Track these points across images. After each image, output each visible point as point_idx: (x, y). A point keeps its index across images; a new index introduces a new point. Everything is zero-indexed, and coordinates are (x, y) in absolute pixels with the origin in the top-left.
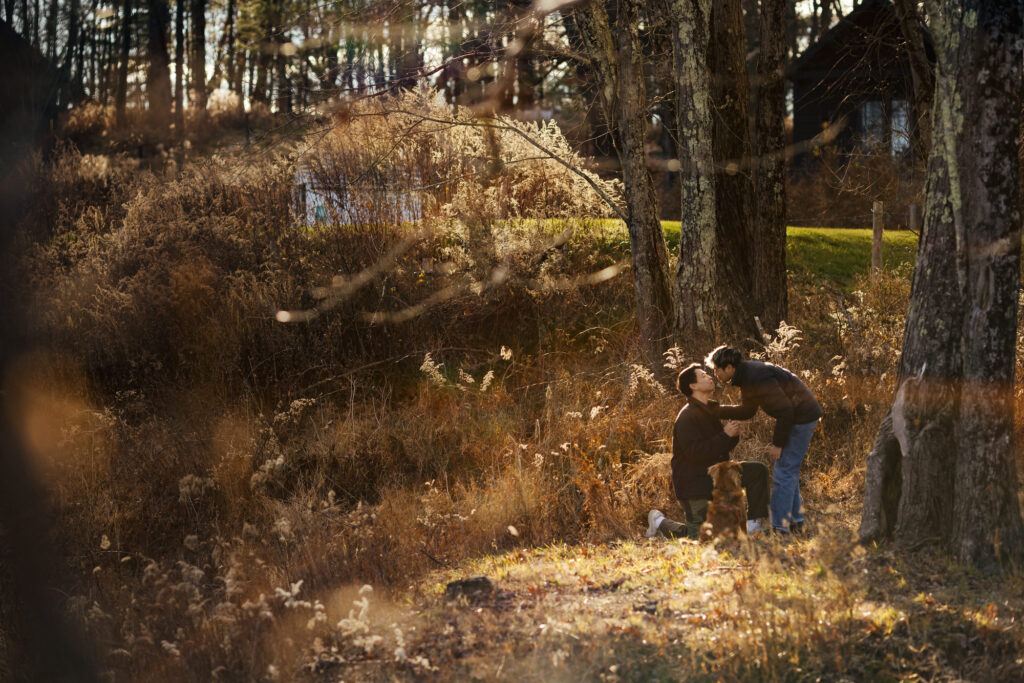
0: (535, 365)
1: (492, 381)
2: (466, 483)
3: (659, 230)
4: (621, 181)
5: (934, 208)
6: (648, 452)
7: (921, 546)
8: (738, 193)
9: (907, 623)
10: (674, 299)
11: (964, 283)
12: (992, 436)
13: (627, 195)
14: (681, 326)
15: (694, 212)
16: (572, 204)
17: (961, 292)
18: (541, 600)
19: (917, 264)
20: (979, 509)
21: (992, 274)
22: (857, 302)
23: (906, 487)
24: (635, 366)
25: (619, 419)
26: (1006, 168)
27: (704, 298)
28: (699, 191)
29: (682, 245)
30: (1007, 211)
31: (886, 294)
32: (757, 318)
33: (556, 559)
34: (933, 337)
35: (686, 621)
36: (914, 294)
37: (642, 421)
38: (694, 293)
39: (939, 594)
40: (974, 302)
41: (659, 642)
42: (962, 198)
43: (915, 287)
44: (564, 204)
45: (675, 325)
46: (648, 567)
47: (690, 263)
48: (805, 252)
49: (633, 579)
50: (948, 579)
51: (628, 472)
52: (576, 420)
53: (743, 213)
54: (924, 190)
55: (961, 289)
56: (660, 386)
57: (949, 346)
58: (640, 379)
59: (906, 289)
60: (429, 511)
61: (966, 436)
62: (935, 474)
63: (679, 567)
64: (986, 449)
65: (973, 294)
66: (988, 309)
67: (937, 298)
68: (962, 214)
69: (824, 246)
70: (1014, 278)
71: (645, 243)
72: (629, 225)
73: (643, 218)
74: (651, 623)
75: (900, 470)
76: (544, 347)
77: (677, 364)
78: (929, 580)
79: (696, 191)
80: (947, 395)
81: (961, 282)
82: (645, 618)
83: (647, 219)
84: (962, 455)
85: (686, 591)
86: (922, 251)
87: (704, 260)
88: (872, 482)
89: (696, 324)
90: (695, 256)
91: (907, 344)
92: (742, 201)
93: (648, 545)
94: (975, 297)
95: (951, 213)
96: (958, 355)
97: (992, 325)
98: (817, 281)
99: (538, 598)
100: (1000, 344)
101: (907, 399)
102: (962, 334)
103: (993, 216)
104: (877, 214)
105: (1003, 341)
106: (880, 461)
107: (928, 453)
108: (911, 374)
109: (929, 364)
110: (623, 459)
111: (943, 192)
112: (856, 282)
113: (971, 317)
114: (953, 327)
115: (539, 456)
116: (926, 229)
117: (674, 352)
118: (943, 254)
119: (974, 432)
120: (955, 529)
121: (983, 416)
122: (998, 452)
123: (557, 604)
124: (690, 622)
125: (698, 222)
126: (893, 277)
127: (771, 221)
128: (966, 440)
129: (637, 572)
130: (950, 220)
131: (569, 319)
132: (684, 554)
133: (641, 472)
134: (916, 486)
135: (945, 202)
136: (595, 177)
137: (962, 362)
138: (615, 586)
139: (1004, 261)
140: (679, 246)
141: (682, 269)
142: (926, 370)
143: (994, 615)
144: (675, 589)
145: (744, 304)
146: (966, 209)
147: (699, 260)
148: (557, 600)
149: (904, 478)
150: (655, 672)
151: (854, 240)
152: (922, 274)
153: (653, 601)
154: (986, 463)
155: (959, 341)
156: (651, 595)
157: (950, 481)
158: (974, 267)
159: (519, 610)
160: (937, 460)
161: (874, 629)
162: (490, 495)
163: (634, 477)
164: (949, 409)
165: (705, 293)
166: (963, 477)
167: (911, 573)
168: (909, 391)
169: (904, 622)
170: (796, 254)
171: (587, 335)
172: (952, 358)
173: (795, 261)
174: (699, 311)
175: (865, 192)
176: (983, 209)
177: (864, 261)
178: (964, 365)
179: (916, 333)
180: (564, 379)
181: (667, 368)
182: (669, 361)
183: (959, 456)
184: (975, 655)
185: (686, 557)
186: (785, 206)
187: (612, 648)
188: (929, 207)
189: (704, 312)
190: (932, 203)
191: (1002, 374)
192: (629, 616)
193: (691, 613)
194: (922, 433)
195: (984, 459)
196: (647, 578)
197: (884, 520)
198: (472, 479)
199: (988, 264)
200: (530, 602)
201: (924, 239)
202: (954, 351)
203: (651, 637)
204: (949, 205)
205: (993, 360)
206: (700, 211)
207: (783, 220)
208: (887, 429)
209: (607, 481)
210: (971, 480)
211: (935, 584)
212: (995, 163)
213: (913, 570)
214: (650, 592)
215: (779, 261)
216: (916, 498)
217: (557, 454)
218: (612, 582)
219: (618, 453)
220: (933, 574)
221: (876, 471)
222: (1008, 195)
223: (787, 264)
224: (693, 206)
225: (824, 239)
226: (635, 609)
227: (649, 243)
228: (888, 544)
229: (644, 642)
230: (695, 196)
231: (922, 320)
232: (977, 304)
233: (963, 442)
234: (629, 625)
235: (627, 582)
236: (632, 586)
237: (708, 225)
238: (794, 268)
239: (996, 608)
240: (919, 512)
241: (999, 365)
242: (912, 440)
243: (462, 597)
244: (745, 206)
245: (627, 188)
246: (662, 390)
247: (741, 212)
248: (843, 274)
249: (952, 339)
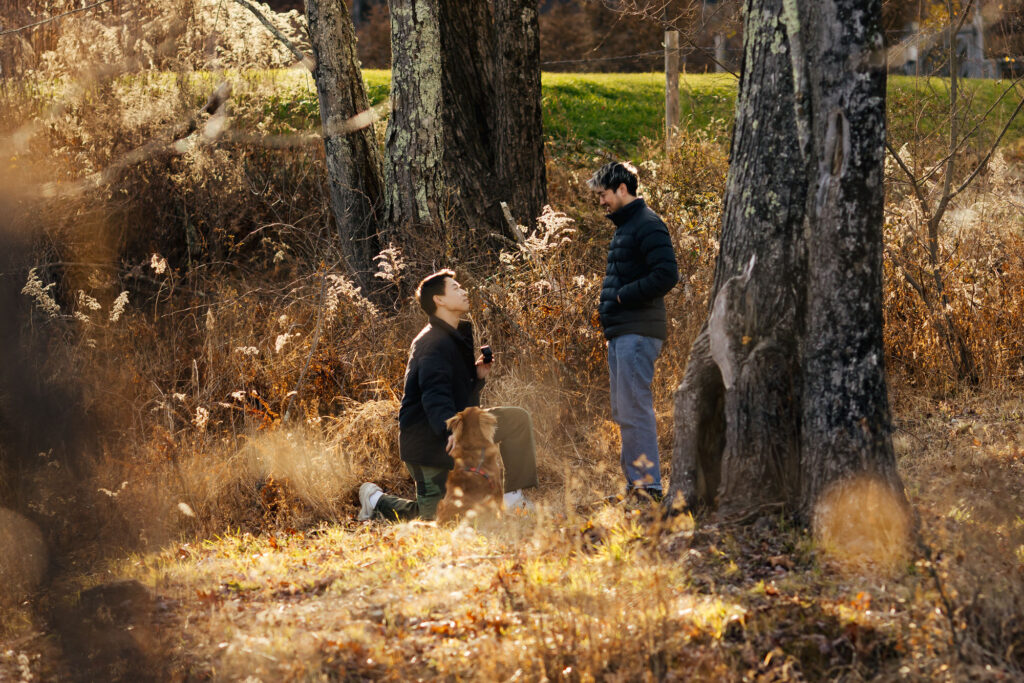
0: (184, 283)
1: (126, 306)
3: (360, 83)
4: (301, 13)
5: (760, 33)
6: (356, 399)
7: (756, 516)
8: (470, 25)
9: (743, 622)
10: (384, 179)
11: (806, 139)
12: (852, 355)
13: (311, 33)
14: (396, 219)
15: (409, 53)
16: (228, 48)
17: (803, 152)
18: (217, 610)
19: (738, 114)
20: (838, 462)
21: (846, 125)
22: (647, 179)
23: (732, 433)
24: (333, 277)
25: (310, 355)
27: (427, 177)
28: (416, 21)
29: (394, 103)
30: (865, 33)
32: (504, 204)
33: (233, 555)
34: (764, 218)
35: (428, 631)
36: (735, 157)
37: (345, 357)
38: (413, 170)
39: (785, 582)
40: (822, 165)
41: (390, 661)
42: (800, 17)
43: (736, 147)
44: (218, 48)
45: (386, 217)
46: (367, 560)
47: (406, 127)
48: (568, 109)
49: (347, 578)
50: (797, 561)
51: (330, 429)
52: (249, 358)
53: (478, 54)
54: (745, 8)
55: (802, 147)
56: (370, 305)
57: (788, 230)
58: (340, 296)
59: (719, 156)
61: (814, 358)
62: (773, 413)
63: (412, 559)
64: (844, 374)
65: (819, 154)
66: (842, 175)
67: (769, 162)
68: (801, 40)
69: (594, 99)
70: (877, 130)
71: (340, 99)
72: (316, 75)
73: (335, 63)
74: (378, 636)
75: (723, 409)
76: (197, 256)
77: (394, 272)
78: (769, 564)
79: (411, 22)
80: (787, 299)
81: (803, 137)
82: (369, 629)
83: (341, 66)
84: (810, 384)
85: (423, 590)
86: (744, 96)
87: (426, 122)
88: (682, 429)
89: (418, 214)
90: (413, 116)
91: (725, 233)
92: (476, 37)
93: (363, 532)
94: (823, 158)
95: (785, 40)
96: (801, 243)
97: (848, 197)
98: (588, 149)
99: (213, 607)
100: (860, 223)
101: (730, 307)
102: (805, 211)
103: (845, 41)
104: (671, 50)
105: (865, 220)
106: (694, 396)
107: (762, 383)
108: (734, 271)
109: (760, 257)
110: (323, 411)
111: (772, 9)
112: (644, 149)
113: (818, 187)
114: (792, 202)
115: (202, 410)
116: (749, 64)
117: (389, 255)
118: (775, 98)
119: (827, 351)
120: (804, 489)
121: (839, 328)
122: (862, 377)
123: (240, 615)
124: (433, 632)
125: (416, 68)
126: (699, 140)
127: (518, 63)
128: (816, 362)
129: (352, 568)
130: (783, 49)
131: (231, 215)
132: (416, 540)
133: (348, 428)
134: (746, 432)
135: (775, 24)
136: (264, 8)
137: (807, 252)
138: (322, 588)
139: (863, 106)
141: (394, 136)
142: (756, 266)
143: (866, 606)
144: (408, 588)
145: (482, 185)
146: (806, 33)
147: (418, 123)
148: (241, 609)
149: (728, 420)
151: (638, 90)
152: (746, 129)
153: (379, 605)
154: (845, 395)
155: (801, 222)
156: (374, 598)
157: (794, 422)
158: (820, 115)
159: (187, 625)
160: (775, 393)
161: (695, 632)
162: (132, 469)
163: (338, 437)
164: (789, 320)
165: (430, 169)
166: (813, 415)
167: (742, 554)
168: (731, 297)
169: (738, 622)
170: (555, 111)
171: (258, 237)
172: (792, 247)
173: (554, 122)
175: (658, 15)
176: (831, 31)
177: (653, 119)
178: (811, 255)
179: (739, 212)
180: (230, 300)
181: (380, 278)
182: (381, 269)
183: (806, 385)
184: (840, 663)
185: (419, 545)
186: (537, 40)
187: (324, 672)
188: (753, 31)
189: (428, 198)
190: (757, 25)
191: (864, 267)
192: (347, 626)
193: (433, 619)
194: (752, 355)
195: (843, 389)
196: (366, 575)
197: (702, 481)
199: (839, 110)
200: (202, 614)
201: (747, 77)
202: (795, 238)
203: (378, 654)
204: (782, 28)
205: (852, 248)
206: (418, 50)
207: (534, 63)
208: (702, 351)
210: (825, 420)
211: (779, 568)
213: (746, 550)
214: (372, 593)
215: (532, 123)
216: (746, 449)
217: (227, 405)
218: (317, 582)
219: (315, 402)
220: (775, 555)
221: (689, 412)
222: (865, 11)
224: (407, 44)
225: (596, 89)
226: (354, 617)
227: (346, 100)
228: (709, 515)
229: (370, 661)
230: (410, 29)
231: (747, 194)
232: (825, 168)
233: (812, 366)
234: (346, 639)
235: (339, 582)
236: (346, 586)
237: (431, 71)
238: (553, 131)
239: (867, 597)
240: (752, 469)
241: (860, 253)
242: (739, 365)
243: (105, 610)
244: (480, 43)
245: (311, 22)
246: (374, 311)
247: (474, 53)
248: (623, 139)
249: (791, 220)
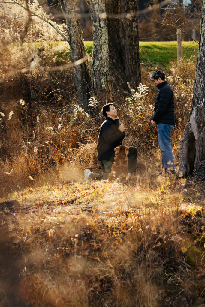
0: (30, 108)
1: (13, 115)
3: (83, 45)
4: (66, 25)
6: (83, 143)
8: (117, 28)
10: (91, 75)
14: (95, 88)
15: (99, 37)
16: (43, 35)
18: (41, 209)
19: (199, 55)
22: (172, 74)
23: (198, 153)
24: (76, 106)
25: (69, 130)
27: (104, 75)
28: (100, 27)
29: (94, 52)
31: (184, 70)
32: (128, 83)
33: (46, 192)
35: (105, 215)
36: (198, 69)
37: (80, 130)
38: (100, 73)
41: (94, 224)
43: (198, 66)
44: (40, 35)
45: (92, 87)
47: (98, 60)
48: (147, 53)
49: (80, 198)
51: (75, 152)
52: (50, 131)
53: (120, 36)
54: (200, 23)
56: (87, 114)
58: (78, 112)
59: (194, 67)
63: (100, 192)
69: (155, 49)
71: (77, 51)
72: (70, 44)
73: (76, 40)
74: (90, 216)
75: (195, 146)
76: (34, 99)
77: (94, 104)
79: (99, 28)
82: (87, 214)
83: (78, 41)
85: (104, 202)
86: (200, 50)
87: (104, 58)
88: (183, 152)
89: (101, 86)
90: (100, 56)
91: (195, 91)
92: (119, 31)
93: (86, 184)
98: (153, 65)
99: (40, 208)
101: (197, 115)
104: (179, 35)
106: (186, 142)
108: (198, 103)
112: (171, 65)
115: (36, 147)
116: (202, 40)
117: (93, 99)
123: (48, 210)
124: (107, 215)
125: (101, 41)
126: (187, 62)
127: (132, 39)
129: (82, 195)
131: (44, 87)
132: (101, 186)
133: (81, 152)
134: (202, 152)
136: (54, 23)
140: (92, 52)
141: (94, 62)
142: (204, 102)
144: (99, 201)
145: (121, 77)
147: (101, 58)
148: (48, 208)
149: (197, 149)
150: (93, 237)
151: (169, 47)
152: (201, 60)
153: (90, 207)
156: (89, 205)
159: (32, 213)
161: (187, 214)
163: (78, 155)
165: (105, 72)
167: (201, 190)
170: (144, 53)
171: (53, 93)
173: (143, 57)
174: (102, 80)
175: (174, 25)
177: (174, 56)
179: (199, 86)
181: (90, 106)
182: (90, 103)
185: (103, 188)
186: (138, 32)
188: (203, 30)
189: (105, 81)
192: (81, 213)
193: (107, 211)
194: (204, 129)
196: (86, 197)
197: (189, 168)
198: (6, 159)
200: (36, 210)
201: (201, 44)
203: (90, 222)
206: (101, 36)
207: (137, 39)
208: (188, 128)
209: (66, 157)
213: (202, 189)
214: (88, 203)
215: (137, 58)
217: (43, 146)
218: (71, 200)
219: (70, 144)
221: (185, 147)
223: (140, 58)
224: (98, 34)
227: (79, 51)
228: (191, 178)
229: (87, 224)
230: (98, 30)
231: (202, 80)
234: (80, 217)
235: (78, 200)
236: (80, 201)
237: (105, 42)
242: (200, 132)
243: (7, 209)
244: (120, 33)
245: (68, 28)
246: (88, 116)
247: (119, 36)
248: (164, 62)
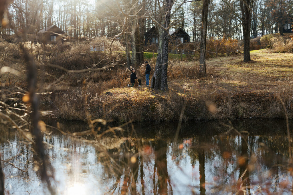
2: (108, 81)
3: (130, 52)
4: (125, 47)
6: (128, 78)
7: (157, 89)
10: (131, 61)
12: (165, 77)
13: (126, 49)
20: (163, 85)
21: (165, 60)
22: (151, 61)
23: (155, 82)
24: (127, 68)
25: (125, 74)
26: (167, 48)
27: (134, 61)
28: (134, 49)
30: (167, 53)
32: (140, 63)
33: (118, 90)
34: (159, 66)
36: (157, 61)
37: (127, 74)
39: (159, 94)
42: (162, 51)
44: (119, 50)
45: (131, 64)
46: (128, 91)
48: (146, 55)
50: (160, 92)
55: (162, 61)
56: (129, 70)
60: (104, 84)
62: (159, 81)
63: (131, 90)
67: (159, 62)
72: (126, 52)
80: (160, 73)
83: (128, 51)
87: (134, 57)
88: (152, 81)
89: (133, 64)
91: (156, 66)
99: (115, 94)
105: (166, 67)
106: (153, 79)
107: (158, 79)
108: (156, 70)
110: (125, 78)
112: (151, 59)
114: (161, 65)
115: (116, 78)
117: (131, 67)
120: (161, 87)
121: (164, 75)
123: (117, 95)
128: (162, 77)
129: (126, 91)
133: (127, 80)
135: (160, 52)
136: (123, 47)
138: (124, 93)
139: (166, 58)
140: (132, 54)
141: (132, 57)
142: (158, 70)
143: (165, 97)
145: (139, 61)
146: (162, 53)
158: (163, 59)
159: (113, 96)
161: (152, 98)
166: (162, 81)
167: (156, 92)
168: (156, 72)
172: (161, 69)
176: (164, 53)
180: (119, 69)
183: (161, 79)
191: (166, 71)
195: (164, 80)
206: (134, 51)
207: (143, 51)
209: (123, 81)
212: (166, 48)
216: (156, 84)
220: (158, 92)
222: (167, 51)
225: (148, 54)
226: (126, 96)
227: (128, 54)
228: (153, 88)
231: (158, 64)
236: (126, 93)
238: (145, 57)
241: (166, 69)
243: (107, 94)
249: (161, 67)
